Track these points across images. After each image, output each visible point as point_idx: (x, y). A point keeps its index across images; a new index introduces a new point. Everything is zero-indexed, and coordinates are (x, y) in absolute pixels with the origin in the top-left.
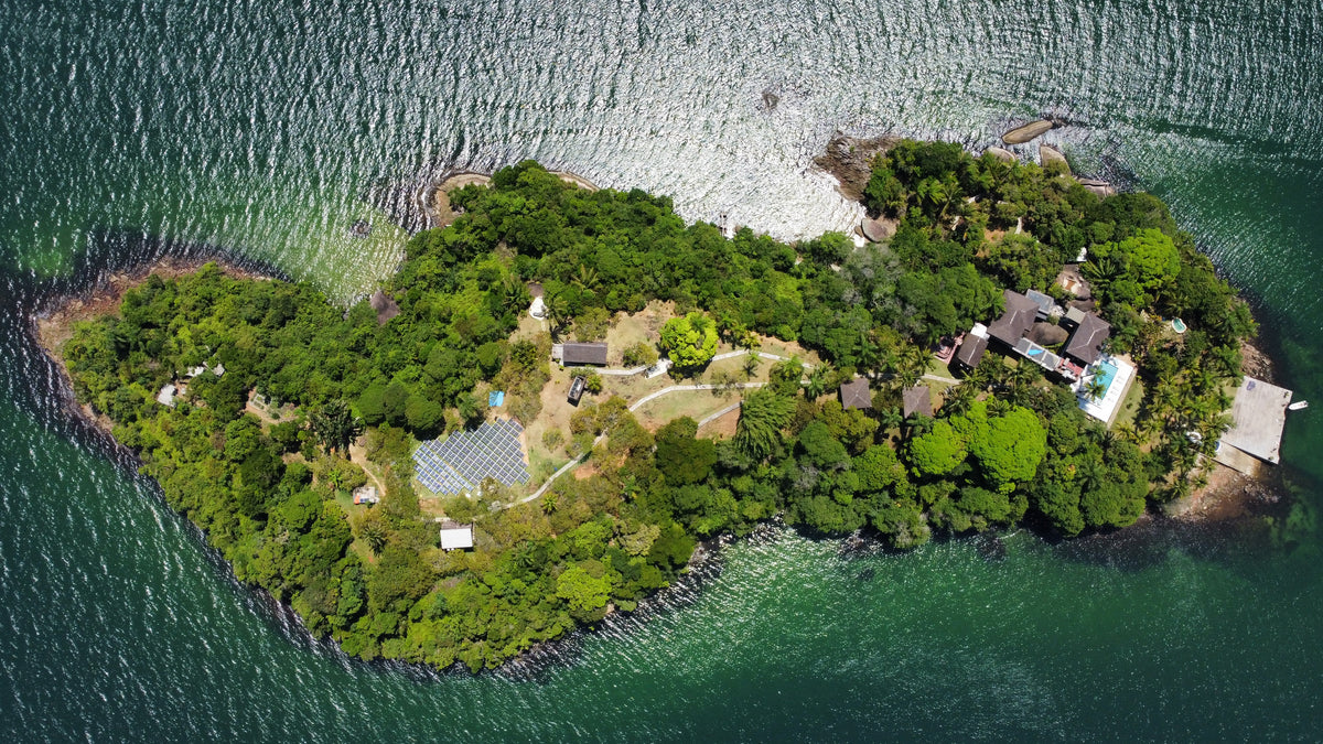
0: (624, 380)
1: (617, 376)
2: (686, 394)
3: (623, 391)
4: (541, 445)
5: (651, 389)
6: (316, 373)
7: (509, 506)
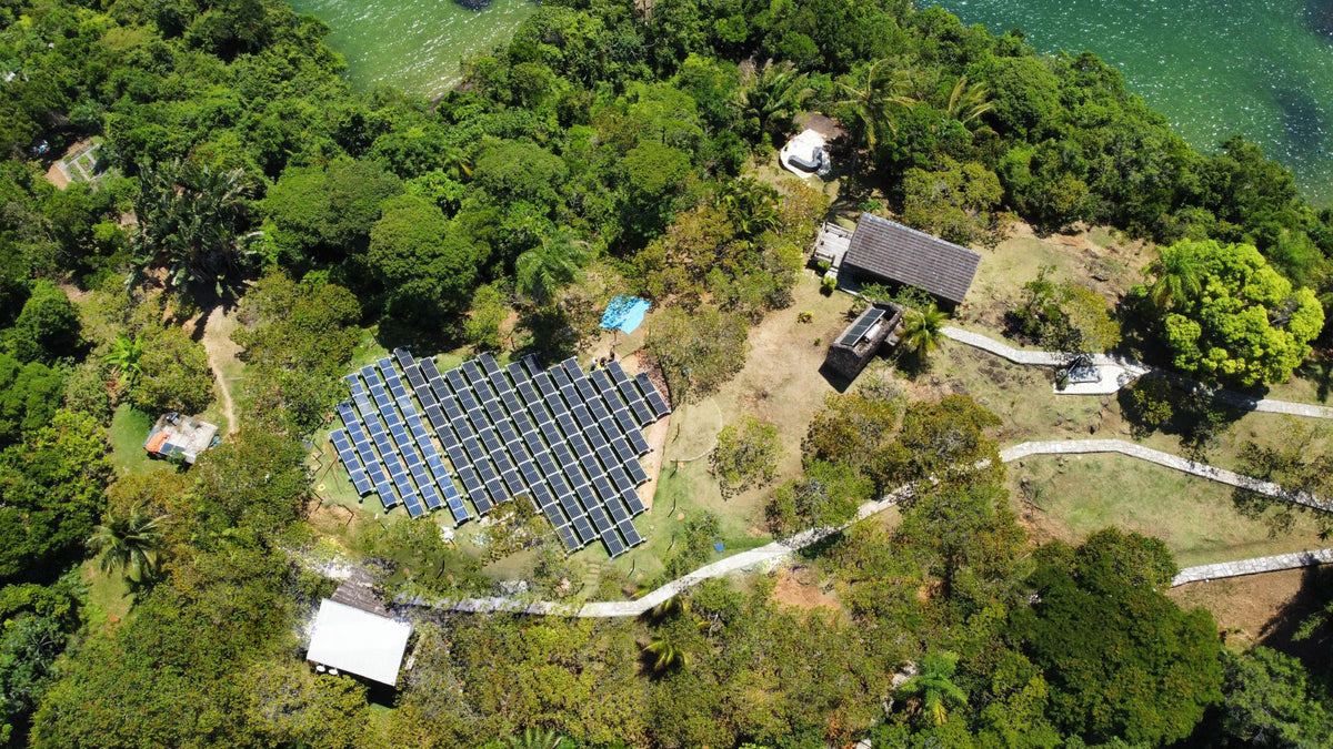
0: (995, 370)
1: (980, 352)
2: (1156, 473)
3: (984, 394)
4: (705, 465)
5: (1060, 424)
6: (228, 137)
7: (548, 607)
